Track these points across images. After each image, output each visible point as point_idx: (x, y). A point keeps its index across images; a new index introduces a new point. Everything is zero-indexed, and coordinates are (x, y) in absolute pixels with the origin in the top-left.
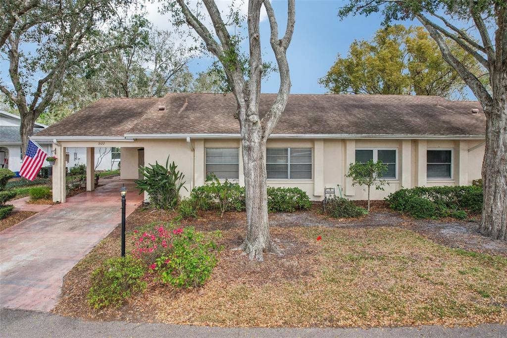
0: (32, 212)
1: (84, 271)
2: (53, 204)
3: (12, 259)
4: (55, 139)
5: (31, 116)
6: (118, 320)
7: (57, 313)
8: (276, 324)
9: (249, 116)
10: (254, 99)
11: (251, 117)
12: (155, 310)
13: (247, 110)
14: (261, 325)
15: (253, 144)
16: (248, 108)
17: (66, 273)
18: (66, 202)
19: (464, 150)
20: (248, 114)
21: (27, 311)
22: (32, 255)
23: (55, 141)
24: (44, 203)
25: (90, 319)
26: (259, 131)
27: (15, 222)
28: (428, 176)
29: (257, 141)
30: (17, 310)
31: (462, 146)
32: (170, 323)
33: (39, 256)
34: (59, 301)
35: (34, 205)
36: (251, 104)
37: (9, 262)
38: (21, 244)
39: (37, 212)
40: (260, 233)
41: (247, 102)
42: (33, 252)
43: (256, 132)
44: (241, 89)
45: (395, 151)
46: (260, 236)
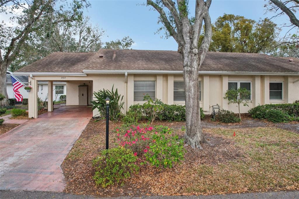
0: (16, 124)
1: (75, 162)
2: (30, 119)
3: (15, 155)
4: (31, 74)
5: (5, 63)
6: (122, 196)
7: (70, 192)
8: (243, 190)
9: (192, 49)
10: (197, 38)
11: (194, 50)
12: (148, 186)
13: (191, 45)
14: (233, 192)
15: (193, 69)
16: (192, 44)
17: (61, 163)
18: (38, 118)
19: (291, 82)
20: (192, 48)
21: (44, 192)
22: (28, 152)
23: (31, 76)
24: (22, 119)
25: (99, 196)
26: (197, 61)
27: (6, 131)
28: (270, 98)
29: (196, 67)
30: (35, 192)
31: (290, 80)
32: (165, 195)
33: (35, 152)
34: (66, 183)
35: (15, 120)
36: (194, 41)
37: (12, 157)
38: (16, 144)
39: (20, 124)
40: (198, 130)
41: (192, 39)
42: (28, 149)
43: (196, 61)
44: (188, 30)
45: (250, 83)
46: (198, 132)
